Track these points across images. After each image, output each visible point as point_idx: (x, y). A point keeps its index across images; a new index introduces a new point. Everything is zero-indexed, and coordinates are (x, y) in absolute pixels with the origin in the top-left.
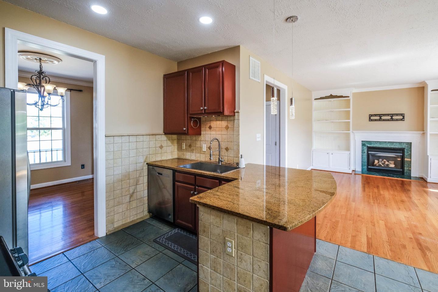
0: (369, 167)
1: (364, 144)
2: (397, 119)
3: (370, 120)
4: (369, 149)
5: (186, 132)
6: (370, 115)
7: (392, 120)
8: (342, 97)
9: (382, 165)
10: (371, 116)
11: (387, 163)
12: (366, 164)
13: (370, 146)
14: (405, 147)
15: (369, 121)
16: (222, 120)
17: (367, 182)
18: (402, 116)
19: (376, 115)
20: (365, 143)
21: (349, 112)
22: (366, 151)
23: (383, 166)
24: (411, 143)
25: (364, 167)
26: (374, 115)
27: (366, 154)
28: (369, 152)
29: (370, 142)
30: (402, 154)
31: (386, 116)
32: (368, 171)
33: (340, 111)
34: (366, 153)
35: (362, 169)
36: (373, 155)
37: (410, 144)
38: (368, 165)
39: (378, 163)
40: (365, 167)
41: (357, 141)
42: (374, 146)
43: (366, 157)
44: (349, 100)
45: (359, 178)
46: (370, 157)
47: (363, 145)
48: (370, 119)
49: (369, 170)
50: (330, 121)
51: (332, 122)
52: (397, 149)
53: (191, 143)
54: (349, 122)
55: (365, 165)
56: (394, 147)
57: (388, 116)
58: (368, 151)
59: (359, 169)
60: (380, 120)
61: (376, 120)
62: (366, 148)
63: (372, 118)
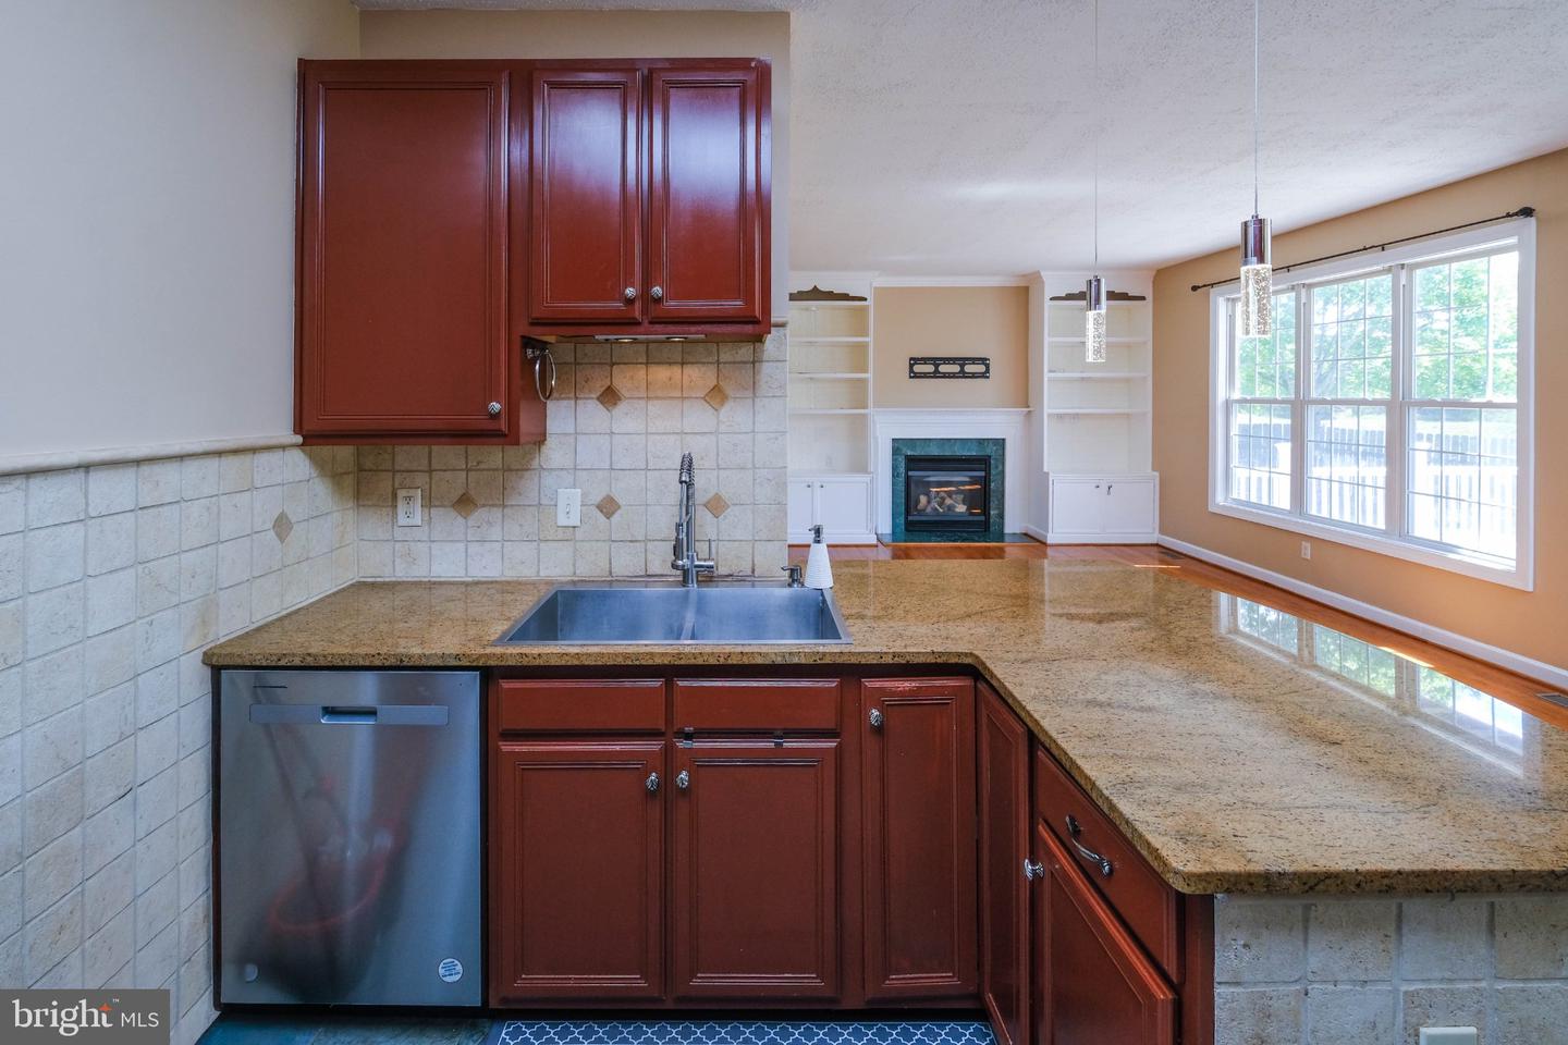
0: (910, 518)
1: (898, 448)
2: (973, 374)
3: (915, 375)
4: (914, 462)
5: (503, 425)
6: (911, 359)
7: (964, 377)
8: (845, 297)
10: (914, 361)
12: (902, 509)
13: (912, 453)
14: (992, 452)
15: (911, 377)
16: (683, 364)
18: (983, 363)
20: (901, 447)
21: (863, 347)
22: (902, 470)
24: (1004, 440)
25: (898, 520)
26: (922, 359)
27: (902, 479)
28: (910, 473)
29: (912, 442)
30: (983, 474)
31: (949, 364)
32: (908, 530)
33: (834, 345)
34: (904, 475)
35: (894, 526)
36: (922, 482)
37: (1001, 443)
38: (908, 512)
39: (929, 502)
40: (902, 520)
41: (880, 440)
42: (921, 454)
44: (865, 309)
46: (913, 485)
47: (896, 451)
48: (911, 370)
49: (912, 528)
50: (807, 376)
51: (811, 379)
52: (974, 460)
53: (472, 485)
54: (864, 381)
55: (901, 514)
56: (966, 453)
57: (954, 363)
58: (908, 469)
59: (885, 528)
60: (936, 375)
61: (925, 376)
62: (901, 459)
63: (917, 368)
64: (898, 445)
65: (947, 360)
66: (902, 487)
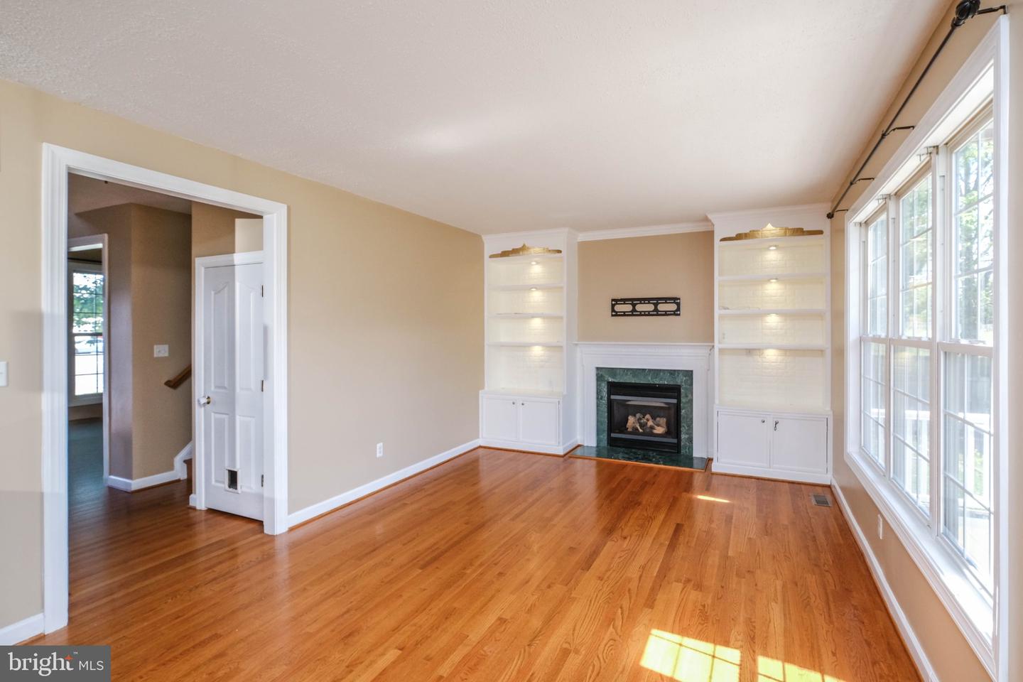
0: (613, 435)
1: (601, 376)
2: (666, 312)
3: (615, 314)
4: (614, 388)
6: (613, 300)
7: (657, 315)
9: (639, 428)
10: (616, 302)
11: (650, 423)
12: (606, 427)
13: (613, 380)
14: (682, 382)
15: (612, 315)
18: (674, 303)
19: (624, 301)
20: (603, 374)
22: (605, 394)
23: (641, 430)
24: (692, 371)
25: (602, 437)
26: (621, 300)
27: (605, 401)
28: (613, 397)
29: (612, 371)
30: (676, 401)
31: (644, 303)
32: (610, 446)
34: (606, 399)
35: (599, 441)
36: (623, 404)
37: (689, 374)
38: (610, 429)
39: (634, 423)
40: (604, 436)
41: (586, 368)
42: (621, 381)
43: (606, 410)
46: (616, 407)
47: (600, 378)
48: (613, 310)
49: (613, 443)
52: (667, 388)
54: (561, 319)
55: (604, 431)
56: (661, 382)
57: (649, 303)
58: (609, 394)
59: (591, 441)
60: (634, 313)
61: (624, 314)
62: (604, 385)
63: (618, 308)
64: (601, 373)
65: (643, 300)
66: (604, 408)
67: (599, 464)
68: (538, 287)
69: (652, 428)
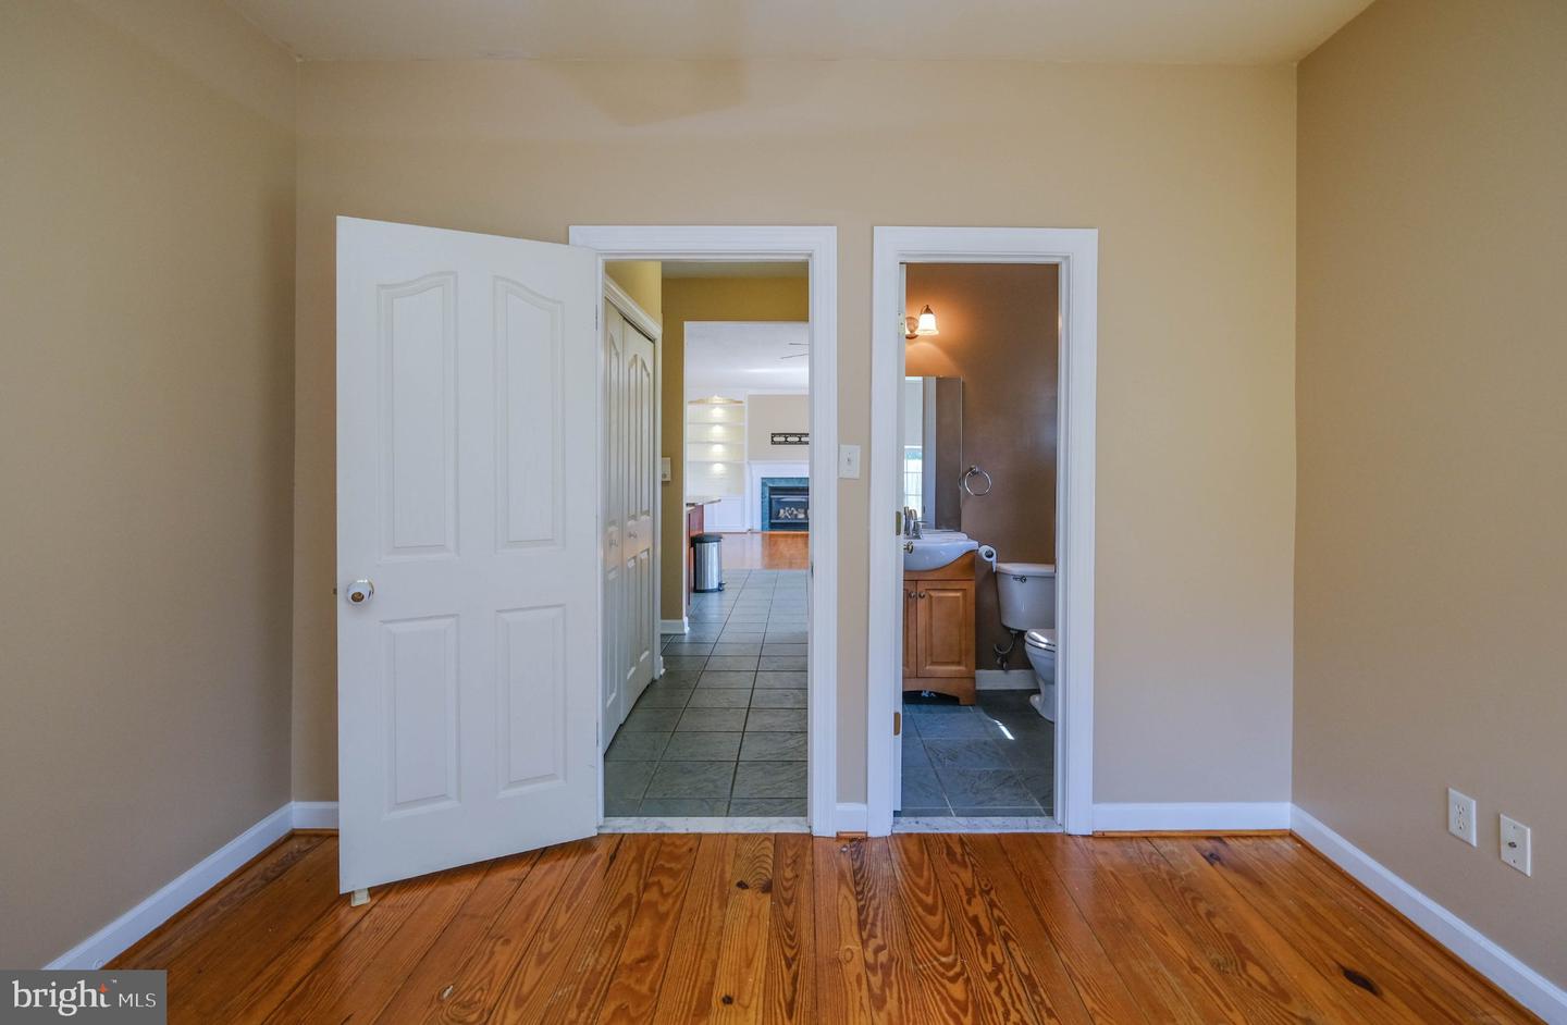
0: (772, 520)
1: (765, 483)
3: (773, 443)
4: (774, 490)
6: (772, 434)
7: (800, 444)
8: (732, 402)
9: (788, 516)
10: (774, 435)
11: (795, 512)
12: (768, 516)
13: (773, 485)
17: (770, 543)
19: (780, 435)
22: (767, 494)
25: (765, 522)
26: (778, 434)
27: (767, 499)
28: (772, 497)
29: (772, 480)
32: (771, 527)
34: (768, 497)
35: (763, 525)
36: (779, 502)
38: (771, 517)
40: (767, 522)
41: (754, 477)
42: (779, 486)
44: (743, 407)
45: (758, 538)
46: (774, 503)
47: (763, 484)
49: (773, 526)
54: (743, 445)
55: (767, 518)
57: (795, 436)
58: (770, 494)
59: (758, 526)
60: (786, 442)
61: (780, 443)
62: (767, 490)
63: (775, 439)
64: (765, 481)
65: (791, 435)
66: (767, 504)
67: (764, 536)
68: (720, 424)
69: (796, 515)
